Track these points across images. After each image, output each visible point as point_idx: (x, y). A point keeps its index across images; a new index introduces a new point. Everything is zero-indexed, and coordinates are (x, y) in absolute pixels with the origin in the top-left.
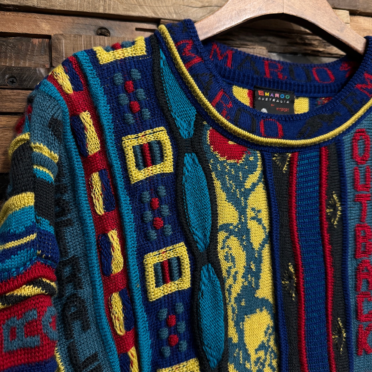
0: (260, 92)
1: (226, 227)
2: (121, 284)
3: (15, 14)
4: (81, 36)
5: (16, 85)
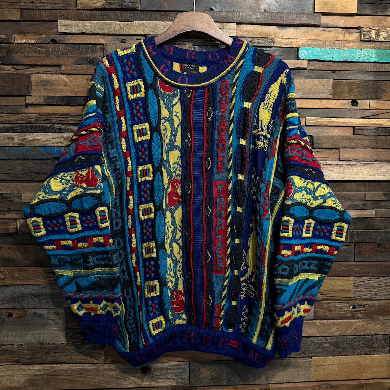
0: (184, 65)
1: (164, 118)
2: (125, 135)
3: (91, 36)
4: (114, 44)
5: (92, 64)
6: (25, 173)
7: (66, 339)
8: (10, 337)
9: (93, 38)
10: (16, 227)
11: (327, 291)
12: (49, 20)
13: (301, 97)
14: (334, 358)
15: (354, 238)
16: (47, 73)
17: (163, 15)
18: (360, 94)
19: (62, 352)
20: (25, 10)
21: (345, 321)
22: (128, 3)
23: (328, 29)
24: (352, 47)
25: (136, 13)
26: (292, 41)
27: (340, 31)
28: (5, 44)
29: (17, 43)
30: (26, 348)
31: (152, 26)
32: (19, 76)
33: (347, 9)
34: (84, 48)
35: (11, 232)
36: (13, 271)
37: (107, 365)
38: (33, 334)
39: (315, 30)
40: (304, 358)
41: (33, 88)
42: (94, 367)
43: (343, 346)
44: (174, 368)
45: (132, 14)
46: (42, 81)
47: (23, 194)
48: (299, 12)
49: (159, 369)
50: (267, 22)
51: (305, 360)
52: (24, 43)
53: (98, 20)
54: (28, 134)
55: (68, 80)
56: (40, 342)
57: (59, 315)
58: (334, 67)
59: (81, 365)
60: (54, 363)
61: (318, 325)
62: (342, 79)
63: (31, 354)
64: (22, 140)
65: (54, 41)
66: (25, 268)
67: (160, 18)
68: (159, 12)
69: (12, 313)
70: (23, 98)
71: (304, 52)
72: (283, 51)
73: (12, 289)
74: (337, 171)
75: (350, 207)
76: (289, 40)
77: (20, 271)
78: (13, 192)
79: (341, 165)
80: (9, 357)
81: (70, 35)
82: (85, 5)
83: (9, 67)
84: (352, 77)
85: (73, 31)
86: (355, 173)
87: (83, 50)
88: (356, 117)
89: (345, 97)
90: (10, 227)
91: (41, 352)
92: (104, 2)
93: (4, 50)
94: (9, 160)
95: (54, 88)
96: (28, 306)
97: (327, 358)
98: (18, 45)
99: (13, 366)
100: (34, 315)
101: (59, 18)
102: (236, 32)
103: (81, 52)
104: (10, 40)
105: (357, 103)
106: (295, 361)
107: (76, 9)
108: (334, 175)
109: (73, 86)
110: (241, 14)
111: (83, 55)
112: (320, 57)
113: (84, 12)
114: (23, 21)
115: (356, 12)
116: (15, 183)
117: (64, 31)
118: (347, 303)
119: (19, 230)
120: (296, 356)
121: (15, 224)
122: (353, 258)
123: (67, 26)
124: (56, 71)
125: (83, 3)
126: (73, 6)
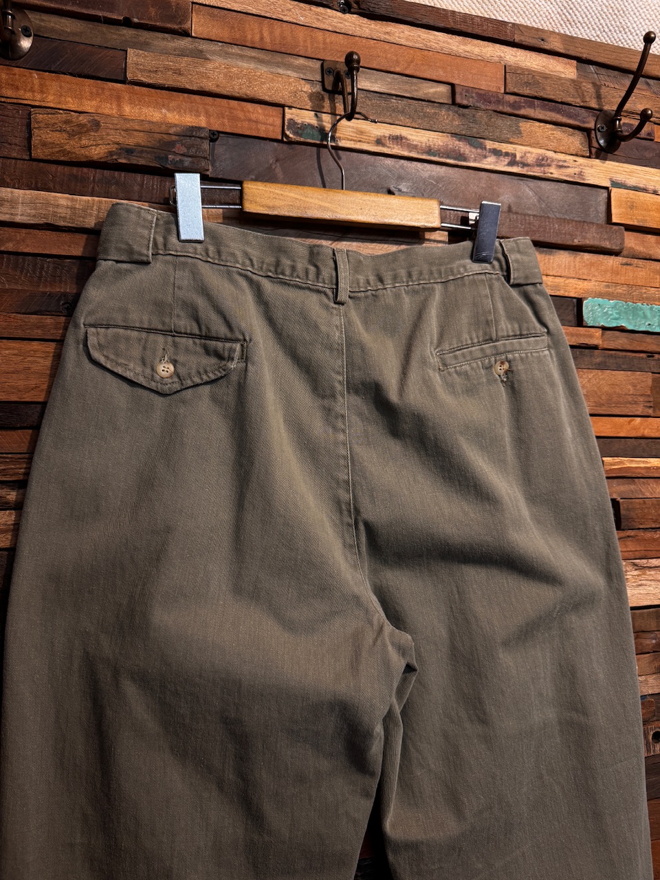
22: (180, 157)
23: (636, 260)
26: (567, 282)
27: (658, 268)
34: (48, 267)
39: (611, 261)
48: (579, 219)
53: (93, 195)
58: (652, 345)
76: (561, 280)
81: (6, 229)
82: (57, 149)
85: (18, 219)
92: (114, 148)
103: (40, 278)
107: (27, 158)
109: (13, 373)
111: (46, 286)
112: (625, 322)
113: (53, 168)
125: (50, 143)
126: (18, 148)
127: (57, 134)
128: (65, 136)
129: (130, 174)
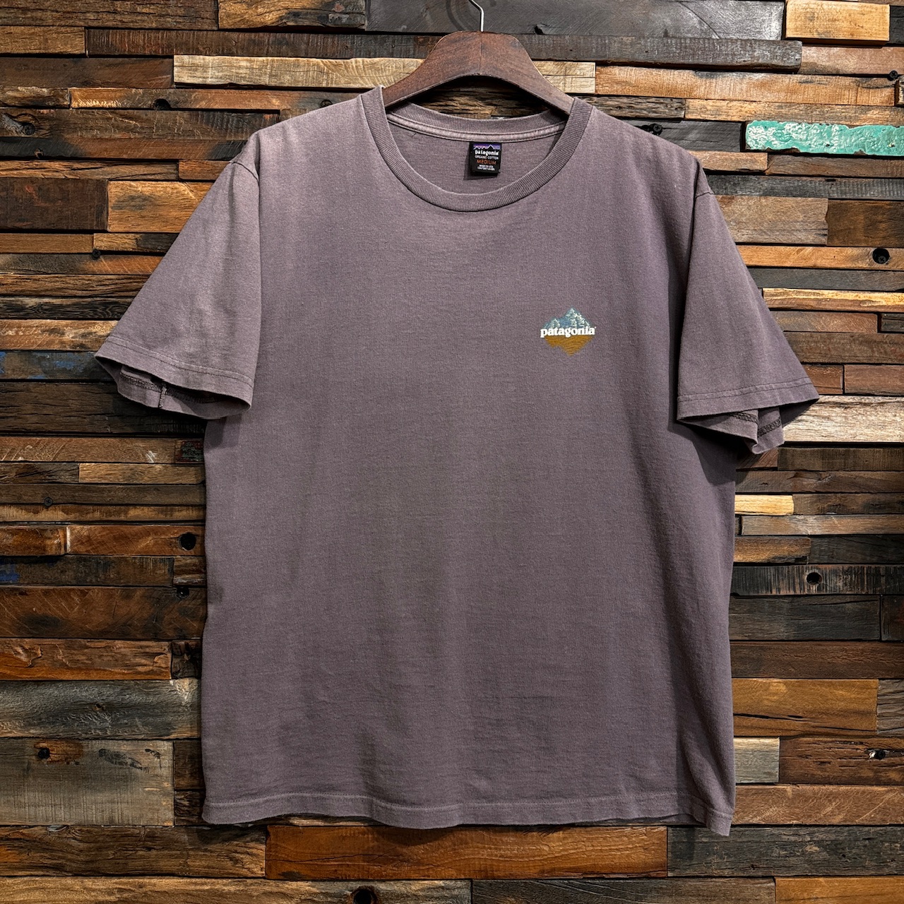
6: (89, 413)
7: (175, 815)
8: (41, 808)
9: (255, 96)
10: (62, 543)
11: (812, 712)
12: (153, 53)
13: (751, 240)
14: (831, 882)
15: (877, 583)
16: (145, 177)
17: (422, 44)
18: (895, 235)
19: (163, 848)
20: (97, 31)
21: (858, 788)
22: (339, 15)
23: (818, 77)
24: (875, 122)
25: (357, 39)
26: (729, 105)
27: (847, 83)
28: (48, 111)
29: (77, 106)
30: (79, 837)
31: (394, 70)
32: (80, 185)
33: (863, 30)
34: (233, 121)
35: (50, 554)
36: (55, 647)
37: (272, 883)
38: (96, 803)
39: (787, 80)
40: (757, 881)
41: (112, 214)
42: (241, 888)
43: (854, 851)
44: (435, 894)
45: (348, 40)
46: (132, 198)
47: (81, 465)
48: (748, 37)
49: (398, 896)
50: (669, 62)
51: (759, 885)
52: (94, 108)
53: (267, 55)
54: (98, 321)
55: (195, 196)
56: (112, 821)
57: (159, 757)
58: (832, 167)
59: (209, 880)
60: (143, 875)
61: (791, 797)
62: (851, 197)
63: (89, 851)
64: (84, 336)
65: (163, 104)
66: (83, 642)
67: (414, 51)
68: (412, 37)
69: (48, 750)
70: (88, 236)
71: (760, 131)
72: (707, 130)
73: (52, 691)
74: (839, 419)
75: (870, 508)
76: (724, 103)
77: (69, 647)
78: (57, 460)
79: (847, 404)
80: (36, 857)
81: (200, 90)
82: (238, 19)
83: (56, 165)
84: (875, 192)
85: (209, 81)
86: (883, 426)
87: (232, 125)
88: (885, 288)
89: (859, 241)
90: (48, 542)
91: (113, 846)
92: (283, 13)
93: (47, 125)
94: (51, 385)
95: (160, 215)
96: (86, 734)
97: (814, 881)
98: (77, 113)
99: (46, 879)
100: (101, 756)
101: (177, 50)
102: (596, 85)
103: (226, 129)
104: (61, 99)
105: (887, 255)
106: (734, 886)
107: (215, 28)
108: (831, 430)
110: (607, 41)
111: (231, 136)
112: (798, 145)
113: (235, 35)
114: (91, 56)
115: (886, 37)
116: (63, 439)
117: (187, 79)
118: (861, 743)
119: (69, 549)
120: (735, 874)
121: (61, 534)
122: (877, 632)
123: (194, 68)
124: (167, 173)
125: (233, 14)
126: (209, 21)
127: (238, 6)
128: (245, 6)
129: (298, 35)
